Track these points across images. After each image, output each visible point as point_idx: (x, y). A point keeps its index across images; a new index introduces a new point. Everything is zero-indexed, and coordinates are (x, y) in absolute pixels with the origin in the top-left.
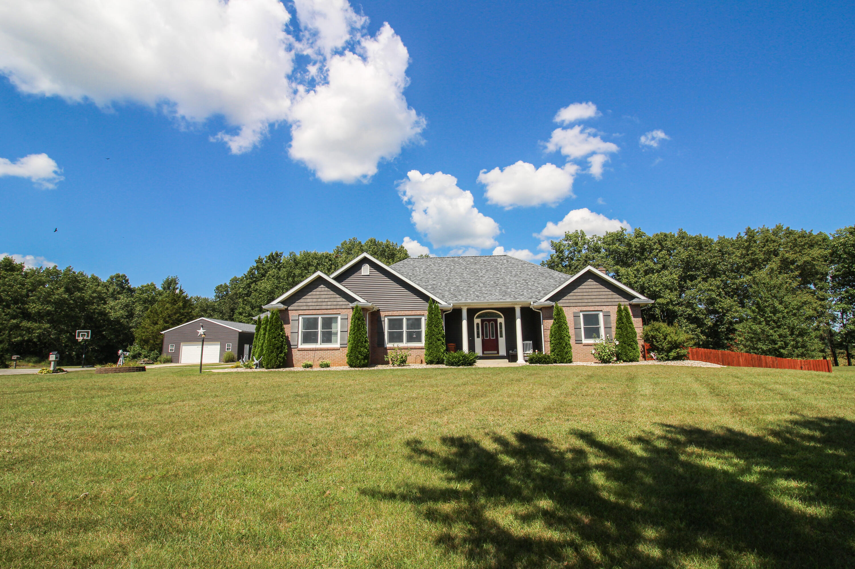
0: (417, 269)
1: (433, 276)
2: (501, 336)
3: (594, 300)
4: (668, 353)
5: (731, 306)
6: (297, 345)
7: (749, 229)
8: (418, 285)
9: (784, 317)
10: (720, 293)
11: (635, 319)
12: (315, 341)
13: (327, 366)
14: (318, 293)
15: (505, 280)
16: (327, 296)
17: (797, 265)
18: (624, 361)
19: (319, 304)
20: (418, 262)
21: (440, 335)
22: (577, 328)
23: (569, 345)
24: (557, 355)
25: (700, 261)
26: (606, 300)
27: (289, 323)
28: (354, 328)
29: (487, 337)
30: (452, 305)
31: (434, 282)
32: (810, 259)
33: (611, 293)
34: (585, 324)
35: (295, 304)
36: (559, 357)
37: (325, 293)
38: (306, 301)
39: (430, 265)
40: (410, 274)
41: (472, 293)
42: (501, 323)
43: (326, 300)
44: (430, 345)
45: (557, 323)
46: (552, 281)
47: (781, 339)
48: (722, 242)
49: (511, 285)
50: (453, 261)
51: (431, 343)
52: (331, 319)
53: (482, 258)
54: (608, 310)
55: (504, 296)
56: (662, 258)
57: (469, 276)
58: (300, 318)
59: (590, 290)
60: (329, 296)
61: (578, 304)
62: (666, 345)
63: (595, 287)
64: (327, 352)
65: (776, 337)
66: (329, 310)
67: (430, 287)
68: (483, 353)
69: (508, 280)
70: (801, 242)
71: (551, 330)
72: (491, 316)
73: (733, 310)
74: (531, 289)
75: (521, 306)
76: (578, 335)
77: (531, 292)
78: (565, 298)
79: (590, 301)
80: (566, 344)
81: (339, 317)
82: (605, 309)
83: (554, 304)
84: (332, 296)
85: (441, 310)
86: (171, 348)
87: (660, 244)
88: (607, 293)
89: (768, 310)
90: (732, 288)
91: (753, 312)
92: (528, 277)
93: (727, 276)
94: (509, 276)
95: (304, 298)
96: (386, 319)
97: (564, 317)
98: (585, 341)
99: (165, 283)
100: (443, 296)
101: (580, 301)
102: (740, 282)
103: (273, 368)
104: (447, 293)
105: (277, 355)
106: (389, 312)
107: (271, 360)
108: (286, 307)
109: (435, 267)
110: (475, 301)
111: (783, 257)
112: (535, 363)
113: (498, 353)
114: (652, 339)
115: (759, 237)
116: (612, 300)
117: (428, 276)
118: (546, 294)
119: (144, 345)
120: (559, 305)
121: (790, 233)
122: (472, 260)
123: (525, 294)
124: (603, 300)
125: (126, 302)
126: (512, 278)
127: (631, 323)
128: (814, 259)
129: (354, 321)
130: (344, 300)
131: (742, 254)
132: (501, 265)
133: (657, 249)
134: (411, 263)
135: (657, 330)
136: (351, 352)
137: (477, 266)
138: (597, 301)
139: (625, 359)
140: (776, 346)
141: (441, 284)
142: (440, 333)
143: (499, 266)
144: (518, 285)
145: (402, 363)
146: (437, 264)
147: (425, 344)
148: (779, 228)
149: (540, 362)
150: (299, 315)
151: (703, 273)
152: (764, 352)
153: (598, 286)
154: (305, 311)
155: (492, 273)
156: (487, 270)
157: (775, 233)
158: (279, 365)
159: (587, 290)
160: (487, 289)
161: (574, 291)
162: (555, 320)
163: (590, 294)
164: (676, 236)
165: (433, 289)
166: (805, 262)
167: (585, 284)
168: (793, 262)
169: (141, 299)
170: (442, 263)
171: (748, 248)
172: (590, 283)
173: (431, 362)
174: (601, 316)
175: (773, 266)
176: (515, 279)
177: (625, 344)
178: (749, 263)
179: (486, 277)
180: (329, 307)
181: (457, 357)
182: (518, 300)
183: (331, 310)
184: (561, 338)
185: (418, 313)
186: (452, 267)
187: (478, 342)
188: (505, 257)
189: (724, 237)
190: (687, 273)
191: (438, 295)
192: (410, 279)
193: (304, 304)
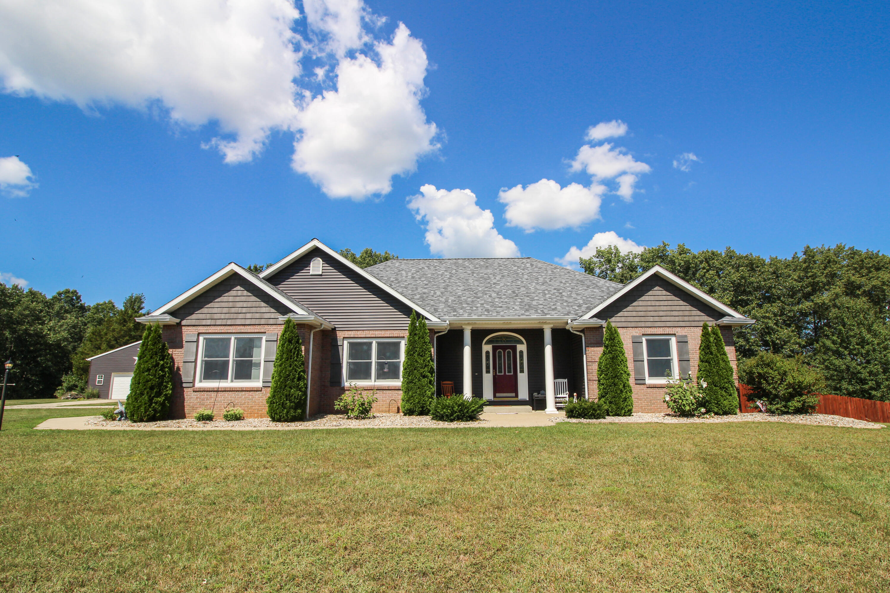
0: (403, 272)
1: (425, 282)
2: (522, 371)
3: (664, 319)
4: (787, 402)
5: (790, 337)
6: (193, 382)
7: (808, 247)
8: (401, 294)
9: (874, 350)
10: (777, 321)
11: (728, 347)
12: (223, 376)
13: (237, 418)
14: (231, 299)
15: (528, 288)
16: (245, 305)
17: (865, 291)
18: (716, 414)
19: (232, 316)
20: (405, 264)
21: (426, 369)
22: (638, 361)
23: (629, 386)
24: (611, 403)
25: (752, 283)
26: (680, 319)
27: (181, 347)
28: (282, 356)
29: (500, 371)
30: (448, 322)
31: (425, 291)
32: (880, 283)
33: (689, 308)
34: (649, 355)
35: (194, 316)
36: (613, 405)
37: (243, 299)
38: (210, 311)
39: (423, 268)
40: (392, 279)
41: (479, 305)
42: (521, 352)
43: (244, 310)
44: (411, 385)
45: (610, 352)
46: (597, 291)
47: (872, 378)
48: (774, 262)
49: (537, 296)
50: (455, 263)
51: (411, 382)
52: (251, 340)
53: (496, 261)
54: (684, 334)
55: (527, 310)
56: (710, 279)
57: (476, 283)
58: (201, 338)
59: (657, 303)
60: (249, 305)
61: (640, 324)
62: (782, 391)
63: (664, 298)
64: (240, 394)
65: (864, 374)
66: (248, 327)
67: (418, 296)
68: (495, 396)
69: (533, 289)
70: (869, 264)
71: (600, 363)
72: (507, 342)
73: (792, 341)
74: (566, 301)
75: (552, 326)
76: (639, 371)
77: (568, 306)
78: (619, 314)
79: (657, 319)
80: (624, 386)
81: (264, 338)
82: (680, 332)
83: (604, 323)
84: (254, 304)
85: (429, 329)
86: (99, 380)
87: (707, 262)
88: (683, 308)
89: (854, 341)
90: (789, 316)
91: (834, 342)
92: (562, 285)
93: (783, 302)
94: (534, 284)
95: (207, 306)
96: (346, 342)
97: (620, 342)
98: (650, 381)
99: (127, 301)
100: (436, 310)
101: (643, 319)
102: (798, 309)
103: (141, 420)
104: (442, 306)
105: (151, 400)
106: (350, 333)
107: (139, 407)
108: (178, 321)
109: (429, 271)
110: (483, 317)
111: (848, 280)
112: (577, 418)
113: (517, 396)
114: (759, 379)
115: (819, 258)
116: (691, 319)
117: (418, 282)
118: (590, 309)
119: (81, 375)
120: (613, 325)
121: (854, 253)
122: (482, 263)
123: (559, 308)
124: (677, 319)
125: (73, 322)
126: (538, 287)
127: (725, 354)
128: (884, 283)
129: (283, 345)
130: (273, 310)
131: (799, 277)
132: (523, 270)
133: (704, 268)
134: (396, 265)
135: (768, 365)
136: (274, 396)
137: (489, 271)
138: (668, 319)
139: (716, 410)
140: (866, 387)
141: (435, 293)
142: (425, 366)
143: (520, 271)
144: (547, 296)
145: (362, 413)
146: (432, 268)
147: (403, 383)
148: (839, 249)
149: (586, 415)
150: (199, 334)
151: (756, 297)
152: (850, 394)
153: (669, 298)
154: (208, 328)
155: (509, 279)
156: (503, 276)
157: (837, 254)
158: (154, 416)
159: (653, 303)
160: (502, 300)
161: (634, 304)
162: (607, 347)
163: (657, 308)
164: (723, 255)
165: (422, 299)
166: (874, 286)
167: (650, 293)
168: (859, 287)
169: (95, 319)
170: (441, 265)
171: (806, 270)
172: (658, 292)
173: (410, 412)
174: (673, 342)
175: (836, 291)
176: (543, 287)
177: (715, 386)
178: (808, 287)
179: (502, 284)
180: (248, 322)
181: (449, 407)
182: (548, 316)
183: (252, 327)
184: (616, 376)
185: (396, 333)
186: (454, 271)
187: (488, 380)
188: (528, 260)
189: (777, 258)
190: (737, 297)
191: (428, 309)
192: (390, 286)
193: (208, 316)
